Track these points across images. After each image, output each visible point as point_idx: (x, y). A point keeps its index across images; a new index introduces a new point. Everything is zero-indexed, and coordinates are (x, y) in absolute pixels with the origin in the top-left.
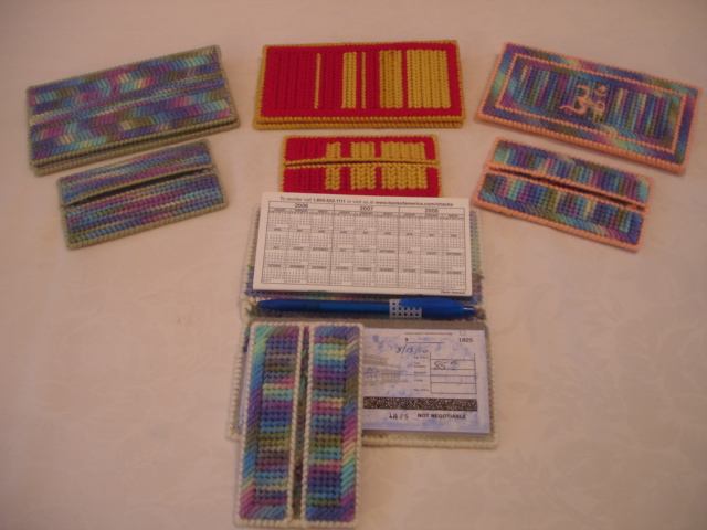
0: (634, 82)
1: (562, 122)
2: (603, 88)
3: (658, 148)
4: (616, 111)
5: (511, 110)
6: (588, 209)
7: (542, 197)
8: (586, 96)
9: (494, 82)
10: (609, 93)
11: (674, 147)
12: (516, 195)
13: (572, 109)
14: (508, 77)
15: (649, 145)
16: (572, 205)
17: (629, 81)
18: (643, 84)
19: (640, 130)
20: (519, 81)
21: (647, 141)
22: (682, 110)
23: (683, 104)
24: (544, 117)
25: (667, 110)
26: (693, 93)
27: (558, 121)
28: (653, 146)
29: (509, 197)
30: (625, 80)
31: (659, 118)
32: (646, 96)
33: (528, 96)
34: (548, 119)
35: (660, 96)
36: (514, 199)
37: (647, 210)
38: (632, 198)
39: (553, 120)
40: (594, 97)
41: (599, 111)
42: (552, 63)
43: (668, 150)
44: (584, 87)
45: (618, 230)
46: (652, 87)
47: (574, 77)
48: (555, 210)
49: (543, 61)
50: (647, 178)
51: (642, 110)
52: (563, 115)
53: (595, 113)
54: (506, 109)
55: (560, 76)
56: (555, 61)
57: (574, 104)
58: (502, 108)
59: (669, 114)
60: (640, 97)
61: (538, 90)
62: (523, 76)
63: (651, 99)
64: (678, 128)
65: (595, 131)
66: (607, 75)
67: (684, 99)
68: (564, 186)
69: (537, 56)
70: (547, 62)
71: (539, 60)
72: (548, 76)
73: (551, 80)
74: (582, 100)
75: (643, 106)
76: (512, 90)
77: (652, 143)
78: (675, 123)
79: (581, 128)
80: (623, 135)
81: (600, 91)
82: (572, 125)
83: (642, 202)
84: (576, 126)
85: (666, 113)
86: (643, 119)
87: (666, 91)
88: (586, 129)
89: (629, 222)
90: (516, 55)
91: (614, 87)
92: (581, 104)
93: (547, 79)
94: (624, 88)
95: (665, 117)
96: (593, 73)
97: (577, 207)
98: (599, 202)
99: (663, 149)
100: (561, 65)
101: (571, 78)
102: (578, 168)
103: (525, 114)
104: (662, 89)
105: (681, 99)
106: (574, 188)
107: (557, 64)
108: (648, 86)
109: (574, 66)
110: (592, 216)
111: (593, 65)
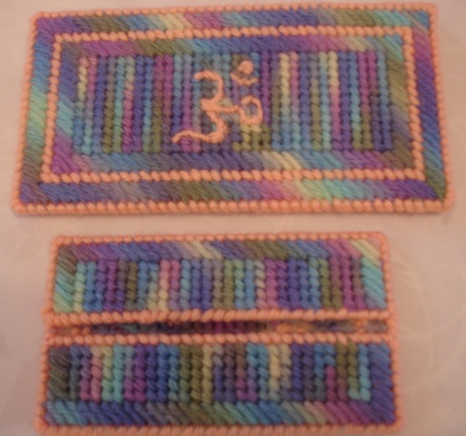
0: (302, 30)
1: (185, 175)
2: (247, 66)
3: (390, 174)
4: (285, 110)
5: (75, 177)
6: (275, 370)
7: (173, 373)
8: (218, 94)
9: (28, 118)
10: (260, 71)
11: (419, 163)
12: (117, 385)
13: (197, 135)
14: (53, 97)
15: (369, 173)
16: (240, 372)
17: (293, 31)
18: (322, 30)
19: (343, 142)
20: (75, 100)
21: (364, 167)
22: (410, 66)
23: (409, 50)
24: (145, 176)
25: (382, 74)
26: (423, 19)
27: (175, 175)
28: (379, 174)
29: (106, 396)
30: (283, 30)
31: (373, 100)
32: (334, 56)
33: (103, 132)
34: (155, 176)
35: (362, 48)
36: (117, 396)
37: (391, 323)
38: (356, 308)
39: (166, 176)
40: (232, 92)
41: (251, 122)
42: (132, 35)
43: (409, 173)
44: (208, 74)
45: (348, 400)
46: (341, 30)
47: (183, 53)
48: (206, 396)
49: (113, 37)
50: (370, 236)
51: (335, 91)
52: (180, 156)
53: (245, 129)
54: (66, 178)
55: (155, 60)
56: (138, 29)
57: (197, 120)
58: (55, 179)
59: (389, 86)
60: (323, 64)
61: (120, 109)
62: (82, 87)
63: (347, 59)
64: (415, 110)
65: (257, 175)
66: (246, 31)
67: (409, 39)
68: (213, 327)
69: (99, 31)
70: (123, 36)
71: (104, 36)
72: (131, 70)
73: (141, 76)
74: (211, 106)
75: (335, 82)
76: (67, 129)
77: (374, 167)
78: (405, 99)
79: (226, 174)
80: (313, 167)
81: (242, 75)
82: (206, 175)
83: (378, 309)
84: (215, 175)
85: (383, 83)
86: (343, 115)
87: (369, 31)
88: (236, 175)
89: (364, 371)
90: (58, 38)
91: (266, 53)
92: (213, 117)
93: (131, 78)
94: (288, 51)
95: (384, 91)
96: (217, 33)
97: (252, 372)
98: (292, 345)
99: (400, 174)
100: (151, 35)
101: (178, 59)
102: (228, 264)
103: (105, 177)
104: (360, 30)
105: (403, 43)
106: (235, 327)
107: (141, 35)
108: (331, 30)
109: (177, 29)
110: (287, 384)
111: (213, 14)
